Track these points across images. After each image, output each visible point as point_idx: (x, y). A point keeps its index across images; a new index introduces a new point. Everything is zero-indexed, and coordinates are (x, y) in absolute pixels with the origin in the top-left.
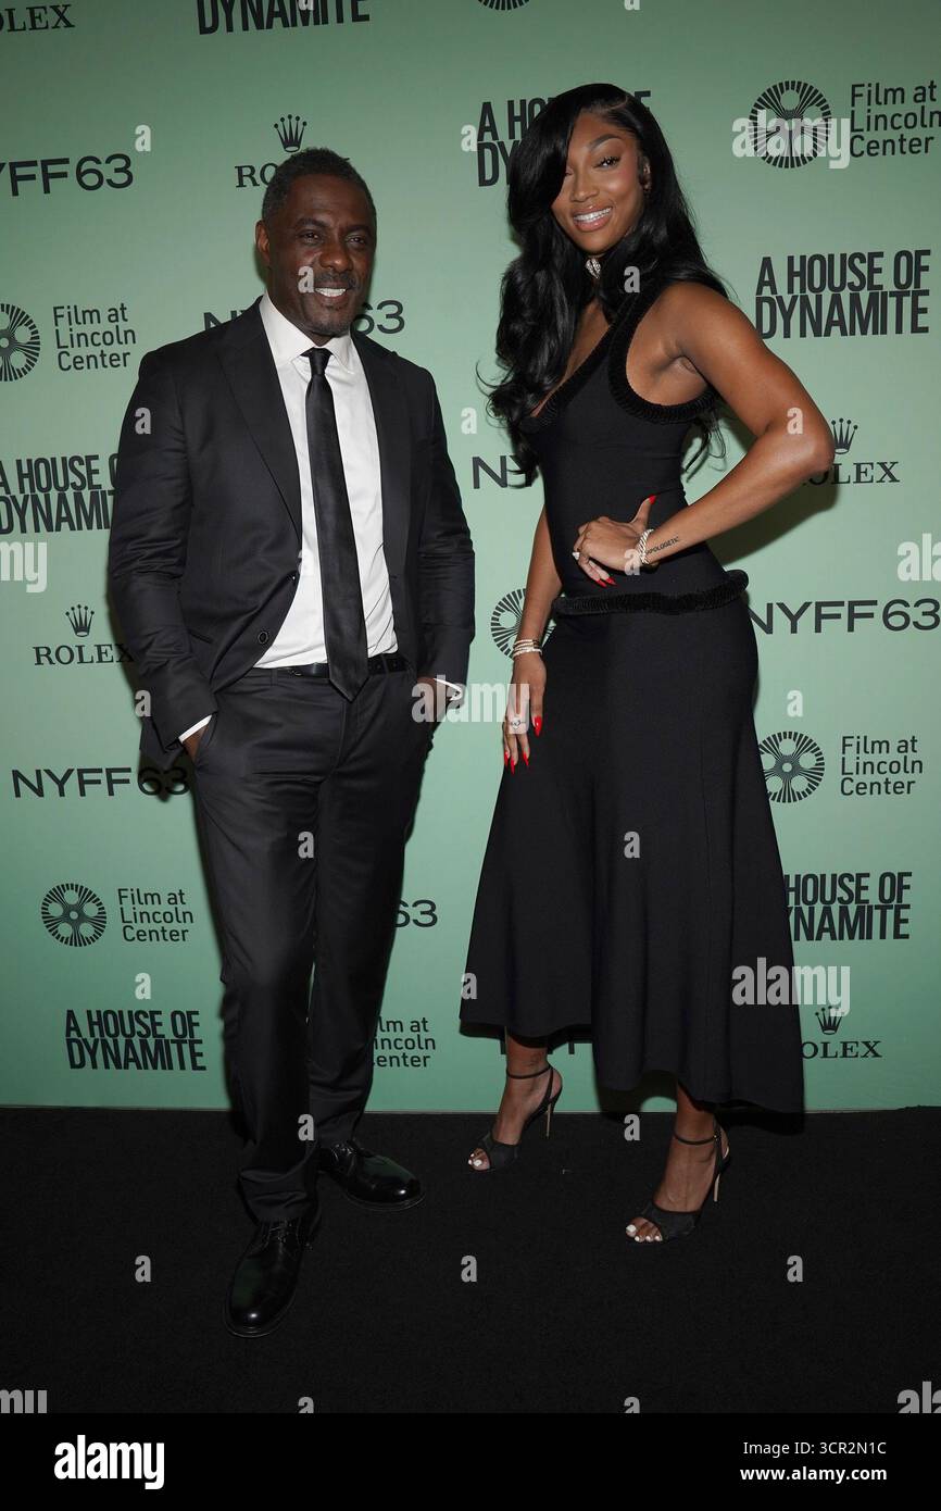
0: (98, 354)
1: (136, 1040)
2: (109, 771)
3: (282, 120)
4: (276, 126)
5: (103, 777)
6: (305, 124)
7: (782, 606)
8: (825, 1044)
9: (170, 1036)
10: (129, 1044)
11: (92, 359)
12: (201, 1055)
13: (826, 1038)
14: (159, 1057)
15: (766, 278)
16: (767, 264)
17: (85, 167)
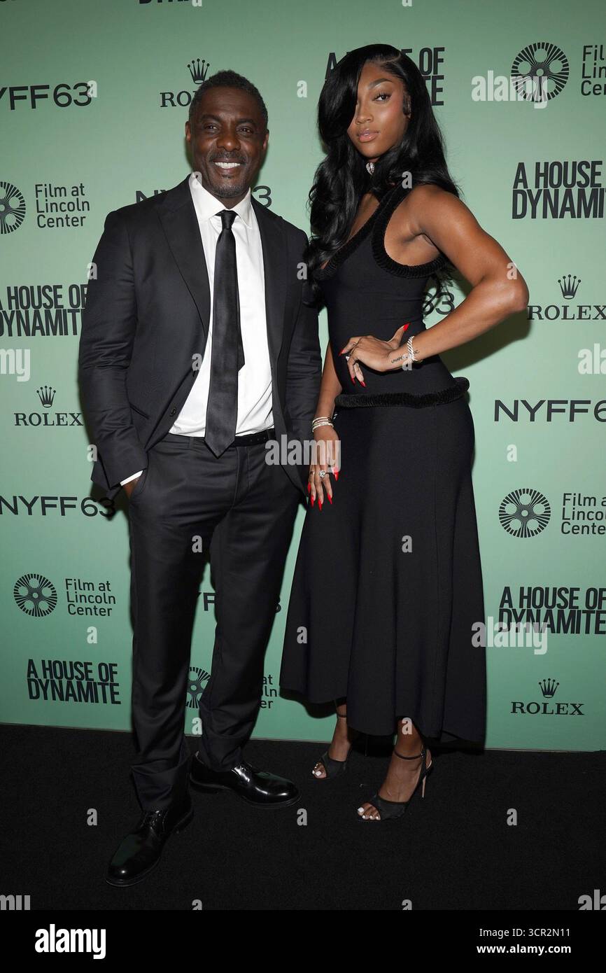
0: (64, 217)
1: (74, 682)
2: (63, 499)
3: (193, 62)
4: (189, 66)
5: (58, 503)
6: (208, 65)
7: (524, 402)
8: (545, 705)
9: (97, 680)
10: (70, 684)
11: (60, 221)
12: (118, 693)
13: (546, 700)
14: (89, 694)
15: (521, 177)
16: (521, 167)
17: (59, 91)
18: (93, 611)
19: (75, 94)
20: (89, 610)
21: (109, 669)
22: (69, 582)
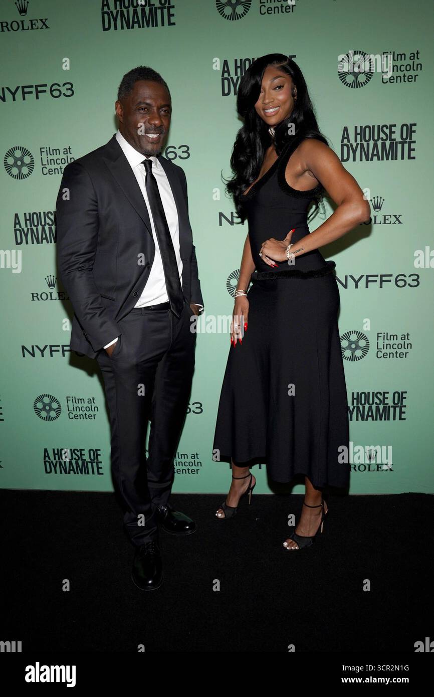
0: (59, 168)
2: (63, 346)
8: (370, 466)
11: (56, 170)
15: (346, 136)
16: (346, 129)
17: (54, 87)
18: (84, 416)
19: (63, 90)
20: (81, 416)
21: (96, 453)
22: (68, 398)
